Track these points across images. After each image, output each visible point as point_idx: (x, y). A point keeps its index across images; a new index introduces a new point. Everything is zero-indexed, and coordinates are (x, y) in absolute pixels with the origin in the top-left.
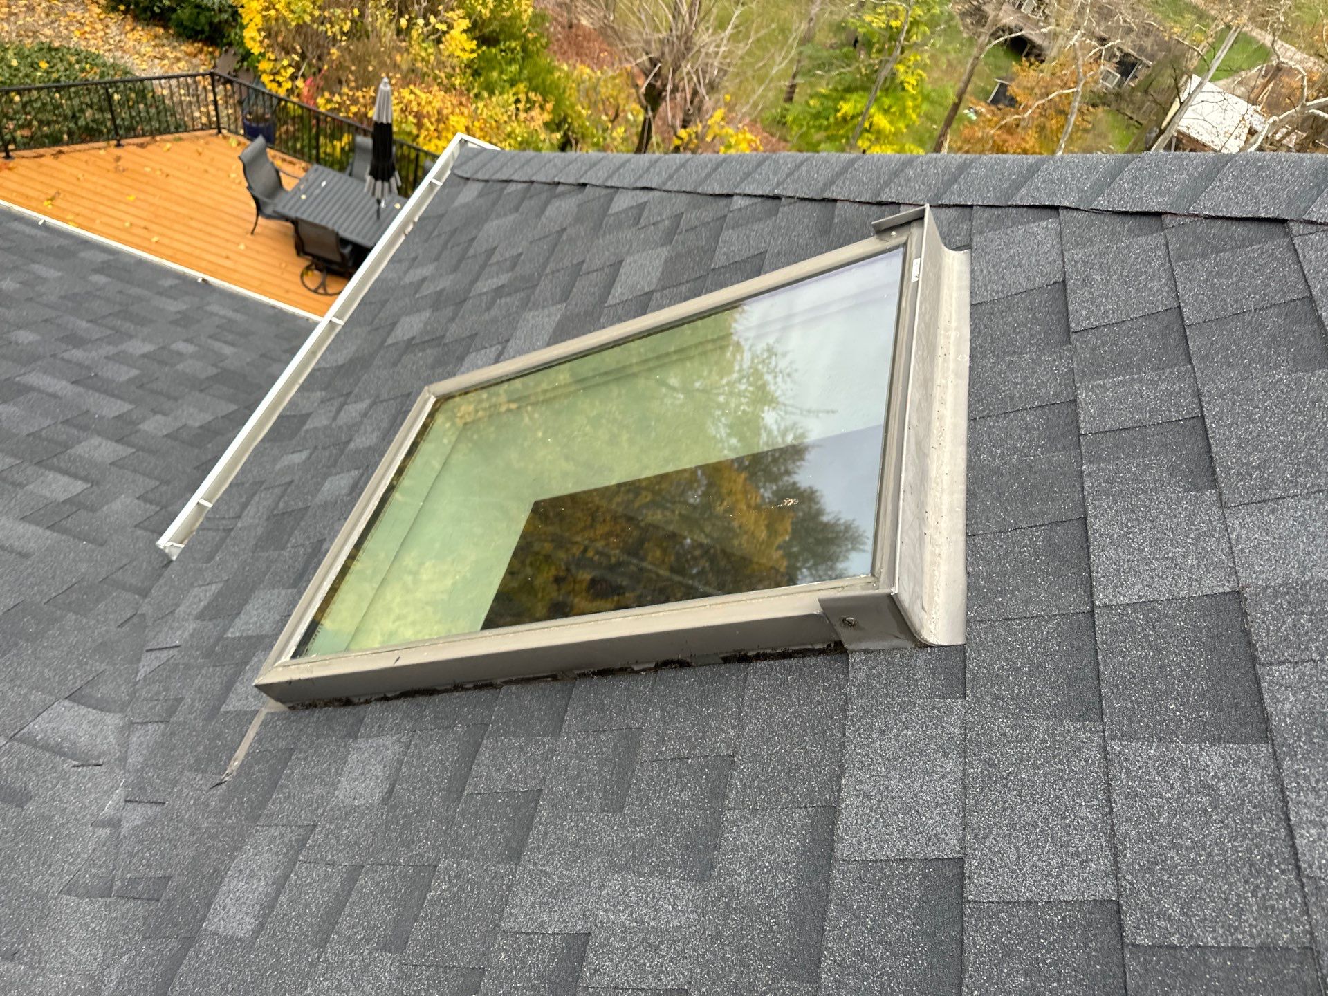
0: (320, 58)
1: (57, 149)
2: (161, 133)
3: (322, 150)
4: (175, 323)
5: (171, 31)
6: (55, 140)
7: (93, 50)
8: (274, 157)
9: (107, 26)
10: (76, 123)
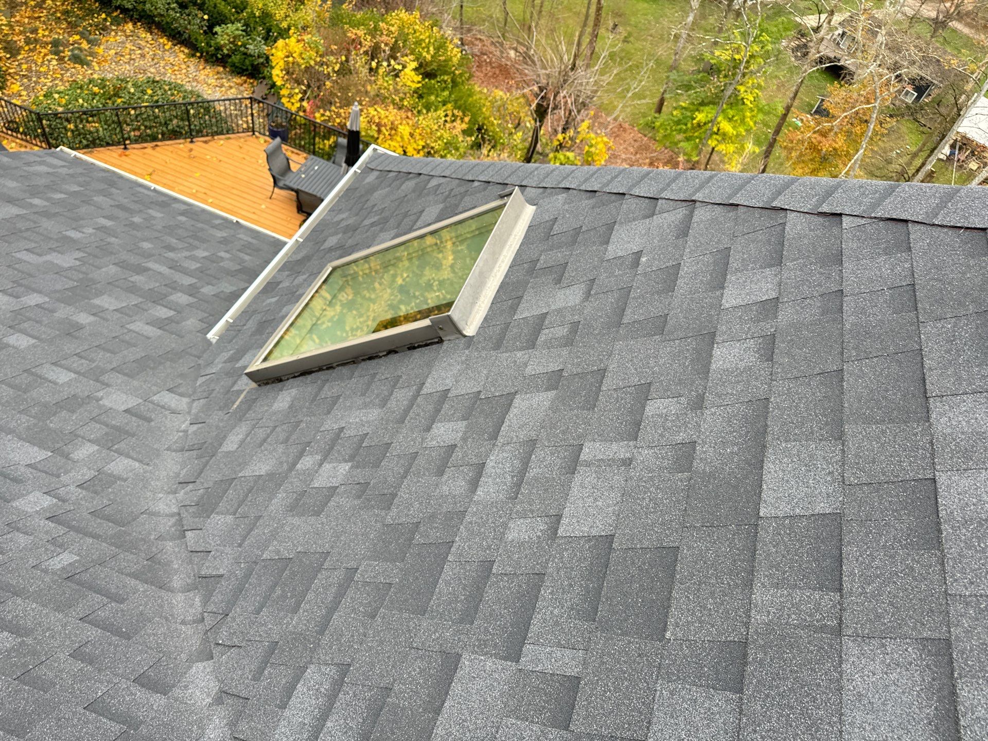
0: (319, 88)
1: (155, 143)
2: (218, 135)
3: (317, 146)
4: (220, 242)
5: (228, 69)
6: (154, 138)
7: (179, 81)
8: (287, 150)
9: (188, 66)
10: (167, 128)
